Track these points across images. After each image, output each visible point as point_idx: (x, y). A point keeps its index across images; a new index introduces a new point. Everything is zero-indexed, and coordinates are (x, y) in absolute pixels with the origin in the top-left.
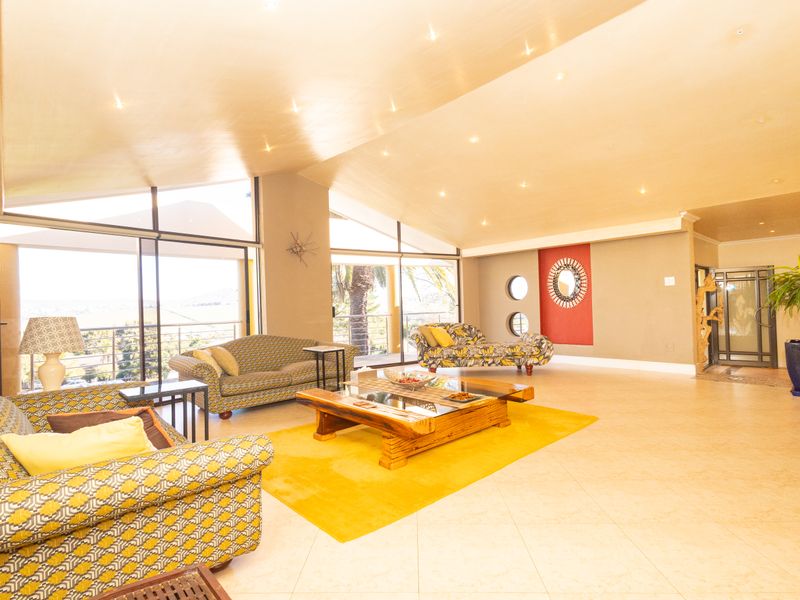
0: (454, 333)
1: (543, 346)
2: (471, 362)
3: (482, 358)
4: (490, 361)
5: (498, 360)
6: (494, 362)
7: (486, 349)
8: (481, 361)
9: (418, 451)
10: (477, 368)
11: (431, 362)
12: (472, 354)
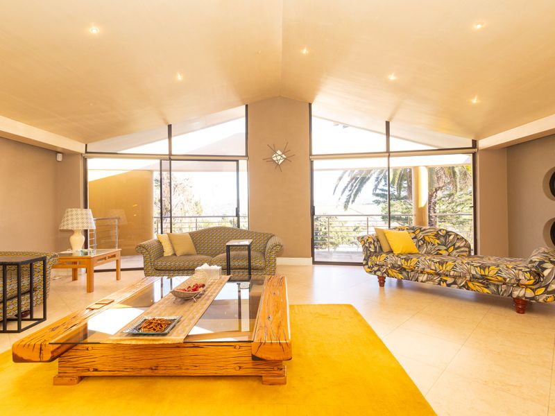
0: (423, 239)
1: (546, 273)
2: (423, 277)
3: (438, 274)
4: (450, 280)
5: (461, 282)
6: (454, 283)
7: (441, 263)
8: (437, 279)
9: (96, 373)
10: (429, 285)
11: (376, 268)
12: (421, 267)
